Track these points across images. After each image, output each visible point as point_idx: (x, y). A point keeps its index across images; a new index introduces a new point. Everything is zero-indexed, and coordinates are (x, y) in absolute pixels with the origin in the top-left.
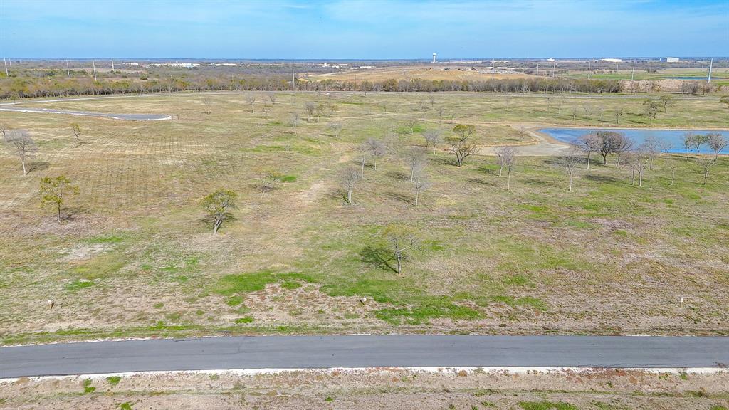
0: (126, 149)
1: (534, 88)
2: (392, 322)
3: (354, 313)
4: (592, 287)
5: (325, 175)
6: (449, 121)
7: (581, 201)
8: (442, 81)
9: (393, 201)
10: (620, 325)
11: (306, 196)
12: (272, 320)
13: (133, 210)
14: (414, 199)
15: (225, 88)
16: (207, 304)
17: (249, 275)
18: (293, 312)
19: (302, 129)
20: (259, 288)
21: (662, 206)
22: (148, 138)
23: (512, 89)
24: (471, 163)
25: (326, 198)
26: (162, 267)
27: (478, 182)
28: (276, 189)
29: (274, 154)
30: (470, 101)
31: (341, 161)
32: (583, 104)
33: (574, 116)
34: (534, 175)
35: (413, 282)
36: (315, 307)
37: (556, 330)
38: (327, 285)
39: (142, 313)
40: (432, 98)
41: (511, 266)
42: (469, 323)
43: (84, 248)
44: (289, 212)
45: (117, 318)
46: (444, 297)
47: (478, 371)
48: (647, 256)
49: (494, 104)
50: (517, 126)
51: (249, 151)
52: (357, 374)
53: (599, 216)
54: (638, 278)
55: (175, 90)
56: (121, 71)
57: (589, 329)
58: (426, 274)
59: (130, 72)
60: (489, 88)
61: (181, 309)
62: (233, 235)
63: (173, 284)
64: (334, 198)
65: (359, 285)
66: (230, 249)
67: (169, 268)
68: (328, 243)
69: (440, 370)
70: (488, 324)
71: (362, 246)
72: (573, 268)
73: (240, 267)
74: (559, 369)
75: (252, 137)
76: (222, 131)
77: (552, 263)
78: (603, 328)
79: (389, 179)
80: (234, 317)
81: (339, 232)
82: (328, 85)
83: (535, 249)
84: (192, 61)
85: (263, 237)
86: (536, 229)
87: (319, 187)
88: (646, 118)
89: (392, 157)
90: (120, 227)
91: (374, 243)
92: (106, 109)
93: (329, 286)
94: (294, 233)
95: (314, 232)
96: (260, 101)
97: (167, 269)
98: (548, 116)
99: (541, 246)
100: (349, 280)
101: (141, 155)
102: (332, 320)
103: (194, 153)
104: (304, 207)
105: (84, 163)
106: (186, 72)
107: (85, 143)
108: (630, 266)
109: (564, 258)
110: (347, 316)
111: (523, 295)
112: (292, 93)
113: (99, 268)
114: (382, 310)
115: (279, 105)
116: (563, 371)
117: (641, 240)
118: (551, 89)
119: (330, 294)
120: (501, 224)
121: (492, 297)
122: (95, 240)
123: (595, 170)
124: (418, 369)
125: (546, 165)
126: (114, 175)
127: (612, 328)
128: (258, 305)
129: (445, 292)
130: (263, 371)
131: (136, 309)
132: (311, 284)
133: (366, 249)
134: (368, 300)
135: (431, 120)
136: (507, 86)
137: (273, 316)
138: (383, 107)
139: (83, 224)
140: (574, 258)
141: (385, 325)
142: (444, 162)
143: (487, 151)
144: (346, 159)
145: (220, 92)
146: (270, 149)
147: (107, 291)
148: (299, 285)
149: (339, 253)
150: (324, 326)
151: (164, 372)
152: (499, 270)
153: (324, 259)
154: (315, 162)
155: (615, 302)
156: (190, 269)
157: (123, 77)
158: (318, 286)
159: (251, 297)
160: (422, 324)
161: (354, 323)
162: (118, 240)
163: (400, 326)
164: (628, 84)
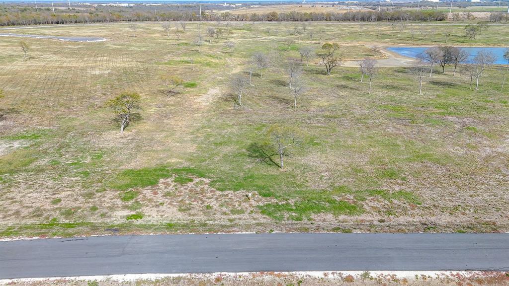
0: (65, 62)
1: (379, 19)
2: (275, 217)
3: (239, 208)
4: (458, 180)
5: (220, 82)
6: (317, 42)
7: (431, 102)
8: (311, 13)
9: (275, 103)
10: (493, 219)
11: (203, 99)
12: (162, 216)
13: (58, 110)
14: (293, 101)
15: (149, 19)
16: (103, 199)
17: (145, 170)
18: (183, 208)
19: (205, 48)
20: (153, 183)
21: (499, 105)
22: (84, 55)
23: (363, 19)
24: (337, 73)
25: (220, 101)
26: (70, 162)
27: (345, 87)
28: (179, 93)
29: (181, 67)
30: (332, 28)
31: (234, 72)
32: (417, 29)
33: (412, 38)
34: (389, 82)
35: (294, 177)
36: (203, 202)
37: (435, 226)
38: (216, 179)
39: (38, 209)
40: (304, 26)
41: (382, 160)
42: (349, 218)
43: (4, 145)
44: (188, 112)
45: (13, 214)
46: (324, 191)
47: (365, 276)
48: (500, 150)
49: (351, 30)
50: (369, 45)
51: (162, 64)
52: (241, 279)
53: (449, 114)
54: (497, 171)
55: (112, 21)
56: (76, 8)
57: (465, 224)
58: (306, 168)
59: (82, 9)
60: (346, 18)
61: (77, 204)
62: (138, 134)
63: (75, 179)
64: (226, 101)
65: (245, 179)
66: (133, 145)
67: (76, 164)
68: (220, 140)
69: (325, 275)
70: (368, 219)
71: (249, 142)
72: (436, 162)
73: (139, 163)
74: (448, 273)
75: (166, 54)
76: (143, 49)
77: (418, 157)
78: (479, 223)
79: (272, 86)
80: (126, 213)
81: (229, 130)
82: (226, 17)
83: (400, 143)
84: (129, 2)
85: (164, 134)
86: (398, 126)
87: (216, 92)
88: (467, 39)
89: (274, 68)
90: (41, 125)
91: (258, 140)
92: (57, 34)
93: (217, 181)
94: (191, 131)
95: (209, 130)
96: (175, 28)
97: (73, 164)
98: (393, 38)
99: (404, 141)
100: (237, 175)
101: (75, 67)
102: (218, 216)
103: (118, 66)
104: (201, 109)
105: (28, 73)
106: (124, 10)
107: (33, 58)
108: (488, 159)
109: (427, 153)
110: (234, 212)
111: (397, 188)
112: (199, 22)
113: (11, 164)
114: (267, 205)
115: (189, 31)
116: (452, 275)
117: (491, 135)
118: (392, 19)
119: (219, 189)
120: (368, 121)
121: (367, 190)
122: (16, 138)
123: (436, 77)
124: (303, 273)
125: (396, 74)
126: (49, 83)
127: (487, 223)
128: (150, 200)
129: (324, 186)
130: (145, 276)
131: (34, 205)
132: (202, 179)
133: (252, 145)
134: (254, 195)
135: (304, 42)
136: (360, 17)
137: (163, 211)
138: (267, 32)
139: (10, 123)
140: (437, 152)
141: (269, 221)
142: (315, 72)
143: (349, 64)
144: (237, 70)
145: (146, 23)
146: (179, 63)
147: (12, 186)
148: (191, 180)
149: (229, 148)
150: (211, 222)
151: (41, 279)
152: (372, 164)
153: (216, 154)
154: (213, 73)
155: (483, 196)
156: (94, 164)
157: (77, 12)
158: (208, 181)
159: (145, 192)
160: (305, 221)
161: (240, 219)
162: (36, 137)
163: (283, 222)
164: (450, 15)
